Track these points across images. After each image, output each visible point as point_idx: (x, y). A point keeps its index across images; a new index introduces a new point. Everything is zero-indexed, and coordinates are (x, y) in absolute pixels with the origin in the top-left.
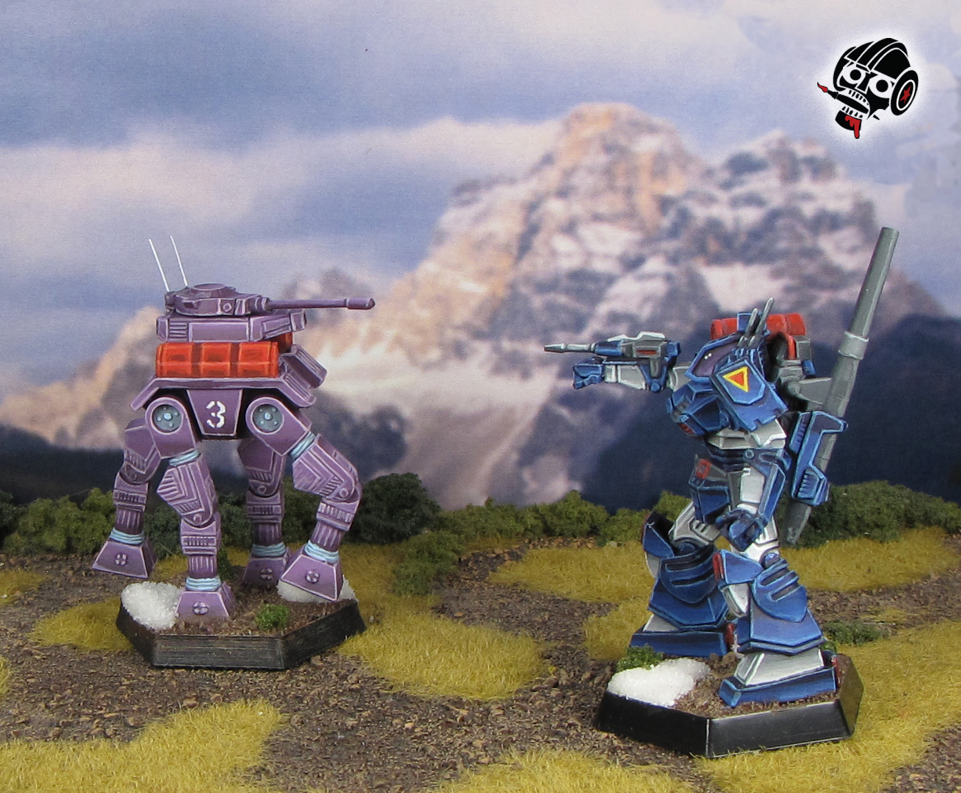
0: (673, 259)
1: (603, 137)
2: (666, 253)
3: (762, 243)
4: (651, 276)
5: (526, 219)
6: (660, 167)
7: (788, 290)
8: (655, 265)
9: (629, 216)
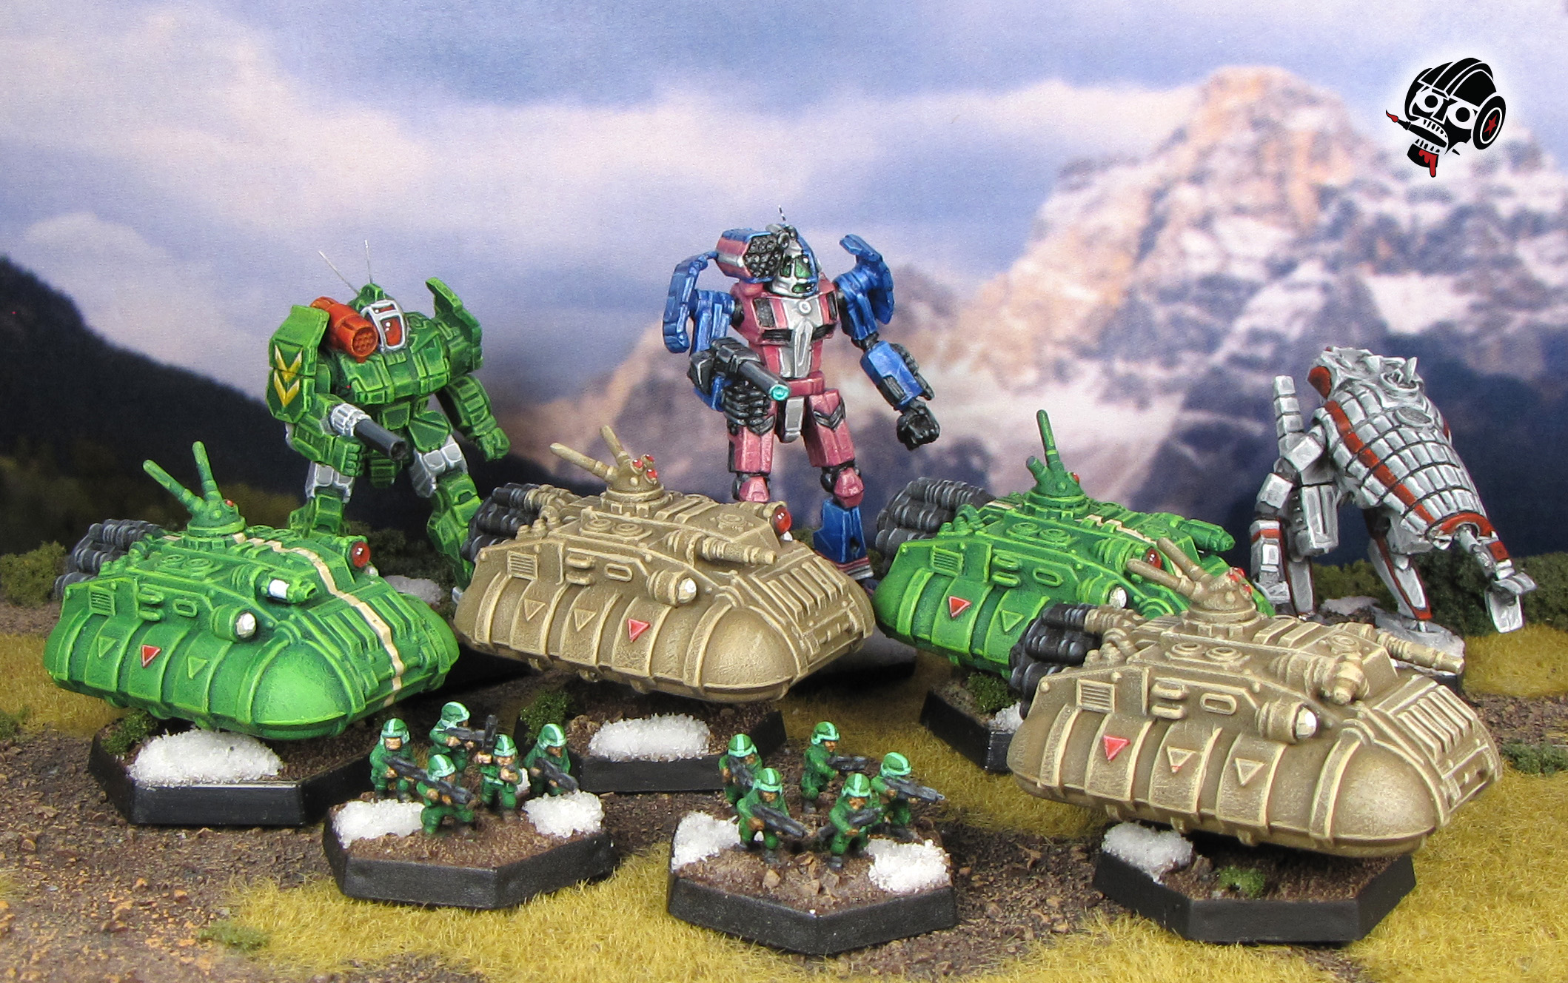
0: (1333, 265)
1: (1250, 110)
2: (1324, 257)
3: (1445, 249)
4: (1304, 286)
5: (1151, 210)
6: (1320, 148)
7: (1475, 308)
8: (1309, 271)
9: (1280, 209)
